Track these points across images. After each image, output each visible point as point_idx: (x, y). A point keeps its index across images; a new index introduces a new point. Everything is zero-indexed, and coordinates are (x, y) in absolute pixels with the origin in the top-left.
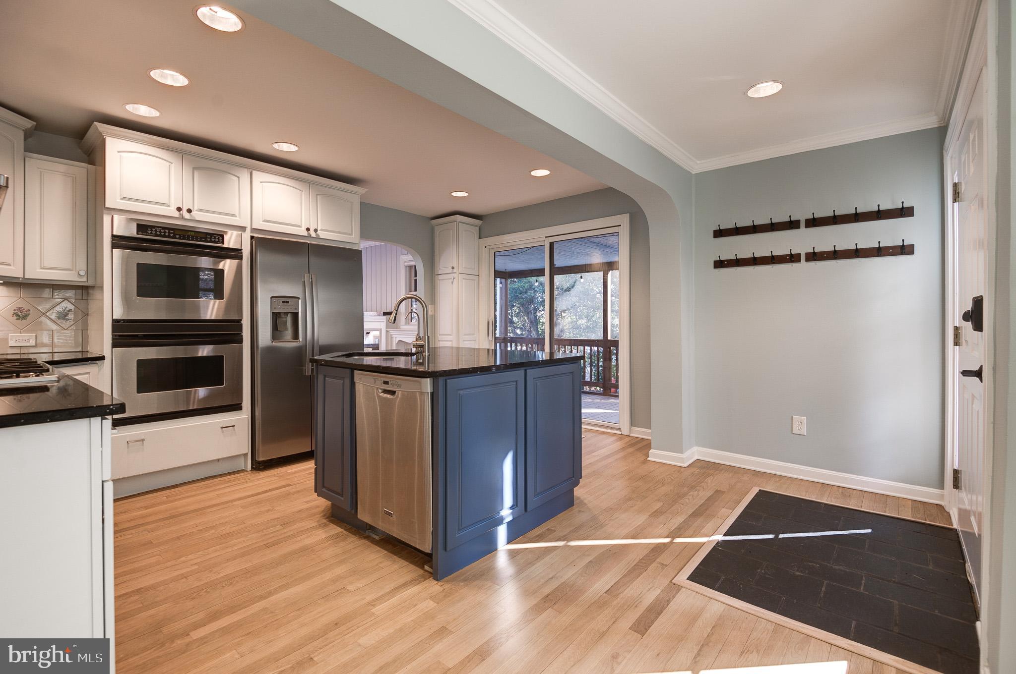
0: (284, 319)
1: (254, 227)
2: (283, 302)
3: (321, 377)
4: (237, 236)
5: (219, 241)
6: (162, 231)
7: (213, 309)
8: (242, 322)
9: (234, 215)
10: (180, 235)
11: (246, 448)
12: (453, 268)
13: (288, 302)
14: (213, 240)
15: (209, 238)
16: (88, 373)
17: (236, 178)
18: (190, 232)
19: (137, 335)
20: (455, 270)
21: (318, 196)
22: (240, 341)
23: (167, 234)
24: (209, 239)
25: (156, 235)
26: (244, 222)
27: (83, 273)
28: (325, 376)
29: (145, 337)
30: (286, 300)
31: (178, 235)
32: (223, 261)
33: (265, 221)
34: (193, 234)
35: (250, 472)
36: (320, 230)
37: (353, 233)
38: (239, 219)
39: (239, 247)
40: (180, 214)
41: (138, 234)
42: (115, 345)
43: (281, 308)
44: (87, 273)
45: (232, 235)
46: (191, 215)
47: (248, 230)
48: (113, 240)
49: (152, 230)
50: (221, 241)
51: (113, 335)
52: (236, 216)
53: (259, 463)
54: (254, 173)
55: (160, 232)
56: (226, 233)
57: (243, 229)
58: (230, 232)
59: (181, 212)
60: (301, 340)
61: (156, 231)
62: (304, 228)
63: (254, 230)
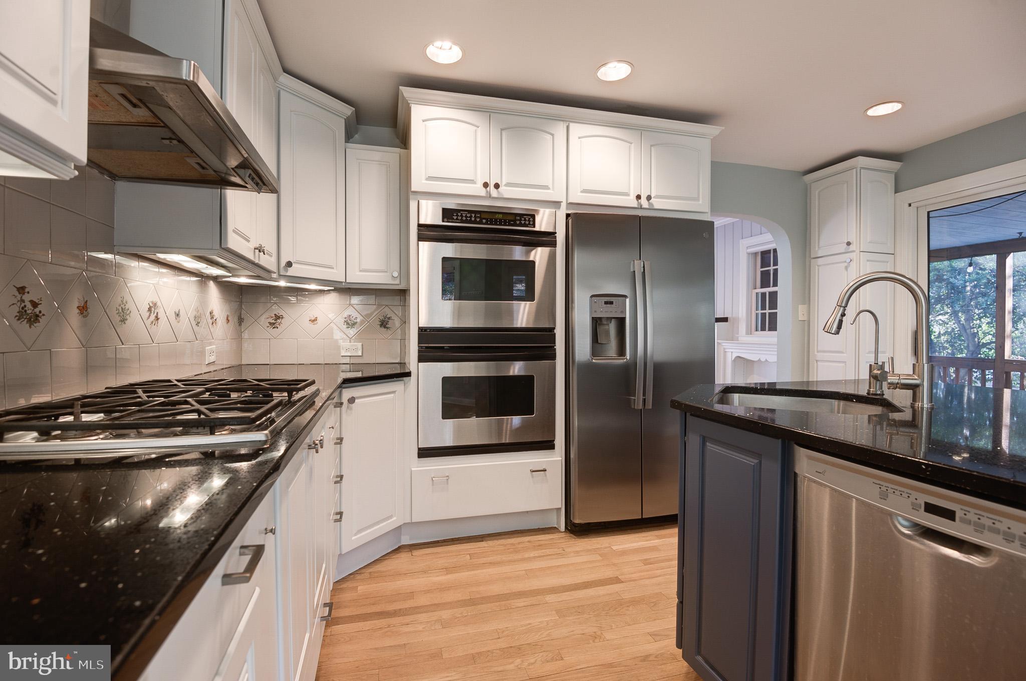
0: (607, 327)
1: (570, 201)
2: (606, 303)
3: (694, 441)
4: (550, 215)
5: (529, 224)
6: (468, 215)
7: (523, 313)
8: (555, 331)
9: (547, 187)
10: (487, 219)
11: (559, 502)
12: (849, 244)
13: (611, 303)
14: (523, 222)
15: (518, 220)
16: (394, 392)
17: (549, 137)
18: (498, 215)
19: (444, 347)
20: (852, 247)
21: (653, 148)
22: (553, 357)
23: (473, 219)
24: (518, 222)
25: (462, 222)
26: (559, 196)
27: (396, 274)
28: (704, 440)
29: (452, 349)
30: (609, 299)
31: (484, 219)
32: (533, 249)
33: (584, 191)
34: (501, 216)
35: (563, 535)
36: (654, 197)
37: (701, 196)
38: (552, 192)
39: (551, 230)
40: (487, 192)
41: (443, 221)
42: (421, 359)
43: (604, 312)
44: (400, 274)
45: (544, 214)
46: (498, 192)
47: (564, 205)
48: (419, 230)
49: (457, 215)
50: (531, 223)
51: (419, 346)
52: (549, 189)
53: (574, 525)
54: (572, 125)
55: (466, 217)
56: (537, 211)
57: (556, 204)
58: (542, 210)
59: (488, 188)
60: (628, 358)
61: (462, 216)
62: (633, 197)
63: (570, 205)
